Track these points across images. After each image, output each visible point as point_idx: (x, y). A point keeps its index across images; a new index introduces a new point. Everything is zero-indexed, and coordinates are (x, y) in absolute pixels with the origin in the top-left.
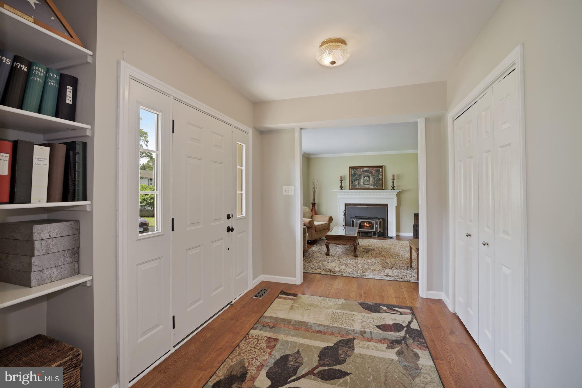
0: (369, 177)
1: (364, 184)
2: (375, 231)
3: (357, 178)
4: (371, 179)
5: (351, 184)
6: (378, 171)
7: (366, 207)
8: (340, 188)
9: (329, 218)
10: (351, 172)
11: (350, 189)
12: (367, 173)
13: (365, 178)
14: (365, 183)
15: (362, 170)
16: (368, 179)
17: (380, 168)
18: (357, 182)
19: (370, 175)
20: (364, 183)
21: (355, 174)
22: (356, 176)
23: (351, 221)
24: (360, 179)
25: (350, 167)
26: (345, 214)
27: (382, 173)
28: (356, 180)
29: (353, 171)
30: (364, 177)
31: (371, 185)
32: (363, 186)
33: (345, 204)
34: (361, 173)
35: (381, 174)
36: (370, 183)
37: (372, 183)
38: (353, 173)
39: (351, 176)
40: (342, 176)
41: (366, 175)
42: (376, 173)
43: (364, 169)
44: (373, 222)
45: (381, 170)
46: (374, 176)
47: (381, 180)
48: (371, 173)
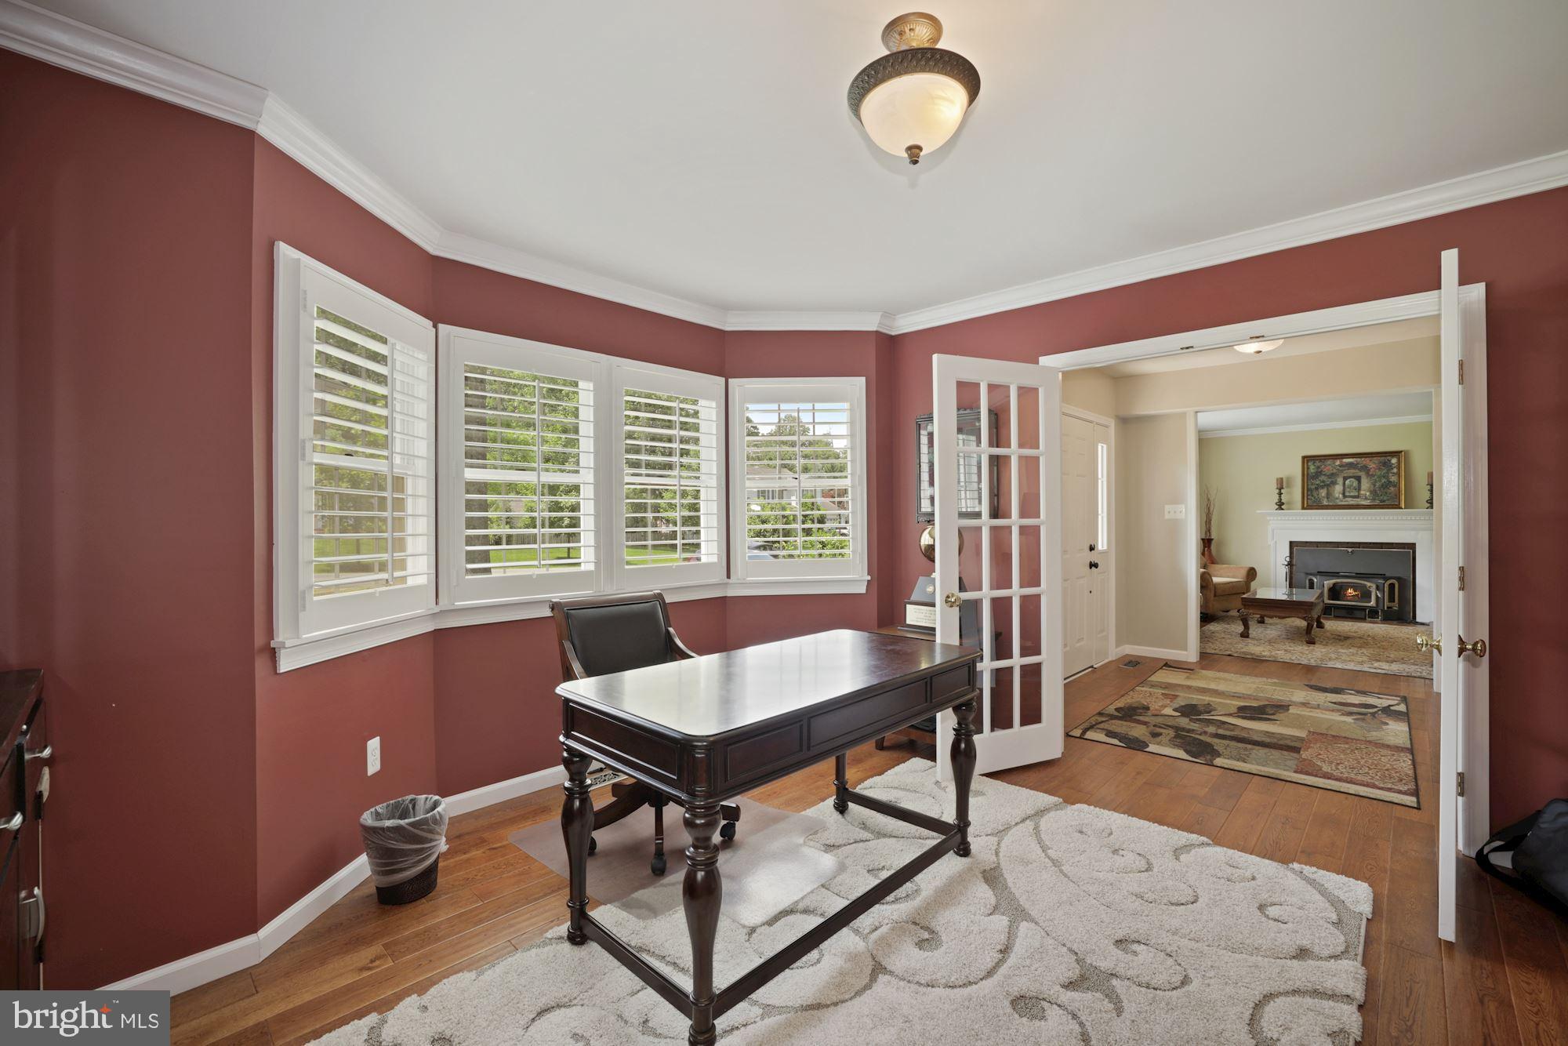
0: (1358, 479)
1: (1344, 496)
2: (1374, 605)
3: (1323, 482)
4: (1366, 484)
5: (1308, 495)
6: (1387, 465)
7: (1350, 550)
8: (1277, 507)
9: (1246, 569)
10: (1308, 468)
11: (1303, 508)
12: (1352, 471)
13: (1347, 482)
14: (1347, 494)
15: (1338, 462)
16: (1355, 483)
17: (1393, 457)
18: (1323, 492)
19: (1362, 474)
20: (1344, 494)
21: (1319, 473)
22: (1323, 478)
23: (1307, 581)
24: (1334, 483)
25: (1304, 458)
26: (1290, 564)
27: (1399, 468)
28: (1322, 487)
29: (1312, 467)
30: (1345, 479)
31: (1366, 499)
32: (1342, 501)
33: (1291, 543)
34: (1335, 471)
35: (1395, 470)
36: (1362, 492)
37: (1368, 494)
38: (1312, 471)
39: (1307, 477)
40: (1282, 479)
41: (1351, 475)
42: (1379, 469)
43: (1344, 460)
44: (1368, 584)
45: (1394, 461)
46: (1373, 475)
47: (1395, 486)
48: (1365, 468)
